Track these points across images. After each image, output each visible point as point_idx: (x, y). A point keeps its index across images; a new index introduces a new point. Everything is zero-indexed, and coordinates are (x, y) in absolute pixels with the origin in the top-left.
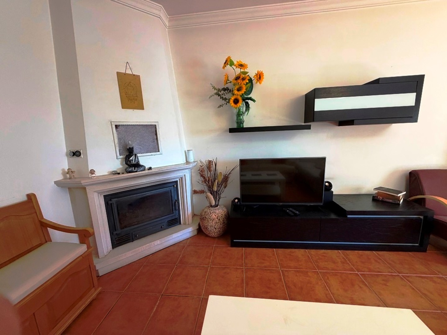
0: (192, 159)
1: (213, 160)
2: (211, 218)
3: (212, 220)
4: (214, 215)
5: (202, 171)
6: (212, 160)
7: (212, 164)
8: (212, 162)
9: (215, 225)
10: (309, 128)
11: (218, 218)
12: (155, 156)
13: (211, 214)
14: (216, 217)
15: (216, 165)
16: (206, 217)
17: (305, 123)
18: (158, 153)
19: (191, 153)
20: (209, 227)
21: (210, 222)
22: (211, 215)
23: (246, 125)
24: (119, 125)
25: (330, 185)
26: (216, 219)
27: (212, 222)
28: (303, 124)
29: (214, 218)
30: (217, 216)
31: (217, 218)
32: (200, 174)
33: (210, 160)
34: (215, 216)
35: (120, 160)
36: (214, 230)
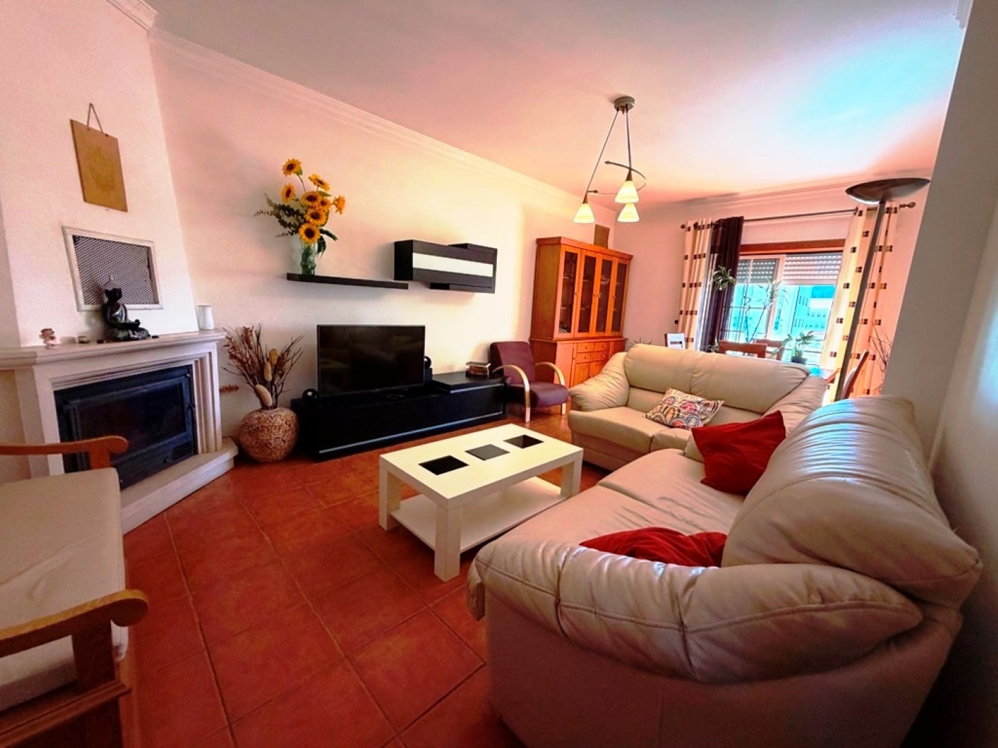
0: (210, 323)
1: (253, 327)
2: (276, 425)
3: (278, 427)
4: (279, 420)
5: (234, 348)
6: (251, 328)
7: (252, 335)
8: (251, 331)
9: (284, 435)
10: (405, 287)
11: (288, 423)
12: (153, 311)
13: (274, 419)
14: (284, 423)
15: (258, 337)
16: (264, 425)
17: (395, 279)
18: (156, 306)
19: (209, 311)
20: (272, 442)
21: (274, 431)
22: (273, 421)
23: (318, 272)
24: (79, 237)
25: (429, 362)
26: (285, 425)
27: (277, 430)
28: (393, 281)
29: (280, 424)
30: (285, 420)
31: (286, 423)
32: (230, 353)
33: (247, 327)
34: (282, 420)
35: (84, 313)
36: (282, 443)
